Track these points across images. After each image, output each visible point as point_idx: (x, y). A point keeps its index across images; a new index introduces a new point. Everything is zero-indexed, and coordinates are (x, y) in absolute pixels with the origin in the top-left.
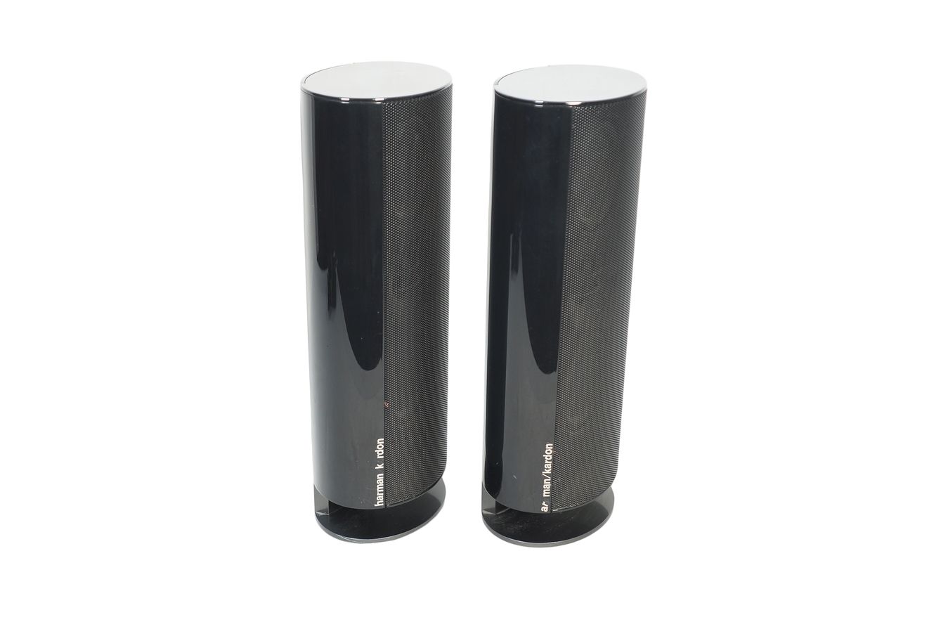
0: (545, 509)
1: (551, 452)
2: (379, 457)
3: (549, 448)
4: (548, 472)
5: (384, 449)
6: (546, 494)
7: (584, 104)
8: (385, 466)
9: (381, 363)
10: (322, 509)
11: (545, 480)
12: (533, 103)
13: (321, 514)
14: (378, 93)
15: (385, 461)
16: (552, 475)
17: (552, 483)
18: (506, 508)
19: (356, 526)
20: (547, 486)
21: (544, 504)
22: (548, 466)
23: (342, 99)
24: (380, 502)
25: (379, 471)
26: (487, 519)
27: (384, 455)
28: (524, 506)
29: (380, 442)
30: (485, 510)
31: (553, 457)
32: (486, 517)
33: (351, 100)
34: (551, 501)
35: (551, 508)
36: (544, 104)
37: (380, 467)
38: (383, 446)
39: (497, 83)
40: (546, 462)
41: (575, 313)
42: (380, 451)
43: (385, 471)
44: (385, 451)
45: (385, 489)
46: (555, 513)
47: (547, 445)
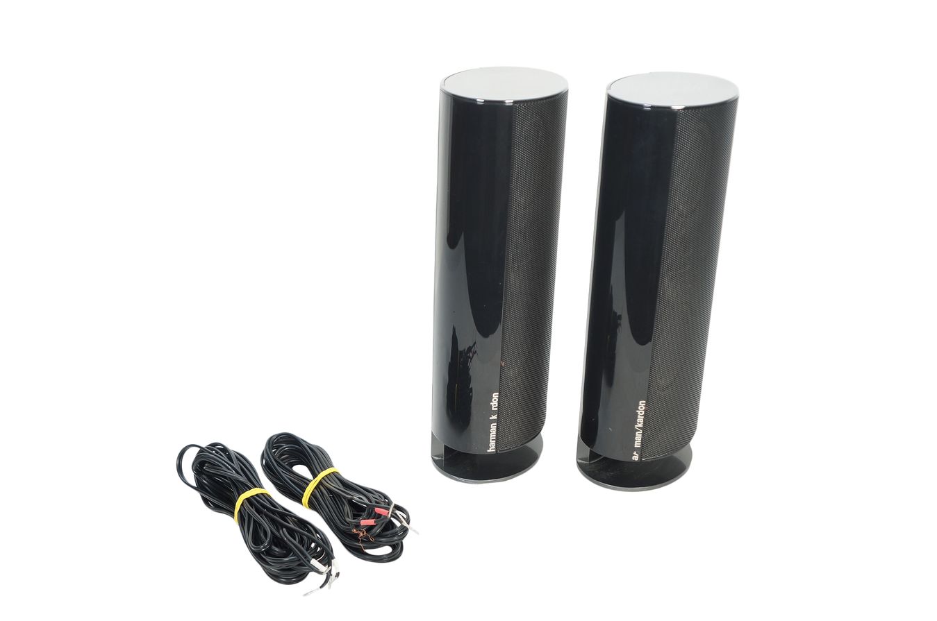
0: (636, 458)
1: (644, 408)
2: (493, 409)
3: (642, 404)
4: (641, 425)
5: (498, 402)
6: (637, 444)
7: (687, 109)
8: (498, 417)
9: (500, 327)
10: (438, 454)
11: (637, 433)
12: (641, 106)
13: (437, 458)
14: (508, 95)
15: (498, 413)
16: (643, 429)
17: (643, 435)
18: (600, 456)
19: (468, 470)
20: (638, 437)
21: (635, 453)
22: (640, 420)
23: (478, 100)
24: (492, 448)
25: (493, 421)
26: (581, 467)
27: (498, 407)
28: (617, 455)
29: (495, 396)
30: (580, 459)
31: (645, 412)
32: (581, 466)
33: (485, 101)
34: (641, 451)
35: (640, 457)
36: (652, 107)
37: (495, 417)
38: (497, 400)
39: (609, 88)
40: (639, 417)
41: (669, 288)
42: (494, 404)
43: (498, 421)
44: (499, 404)
45: (497, 437)
46: (644, 462)
47: (641, 402)
